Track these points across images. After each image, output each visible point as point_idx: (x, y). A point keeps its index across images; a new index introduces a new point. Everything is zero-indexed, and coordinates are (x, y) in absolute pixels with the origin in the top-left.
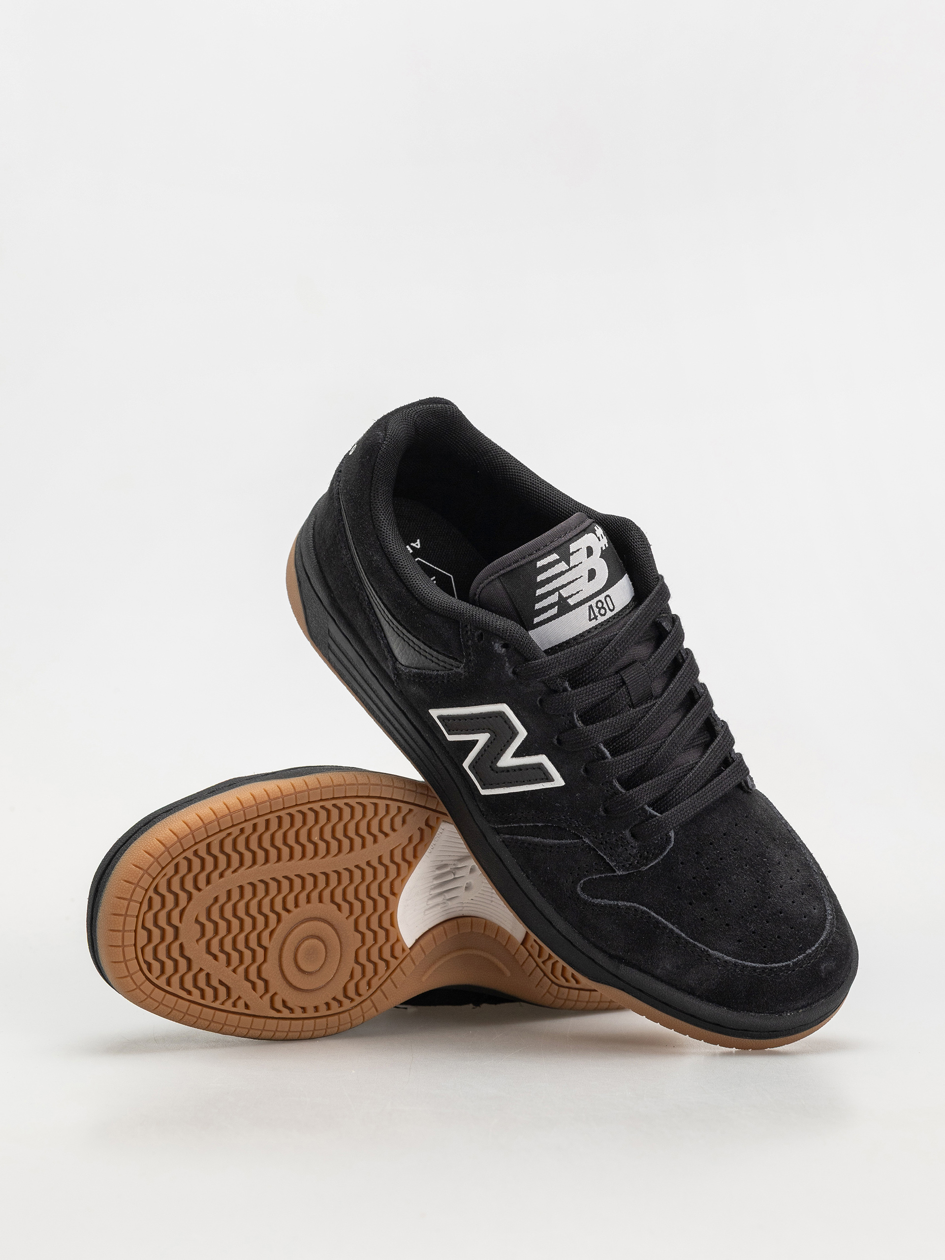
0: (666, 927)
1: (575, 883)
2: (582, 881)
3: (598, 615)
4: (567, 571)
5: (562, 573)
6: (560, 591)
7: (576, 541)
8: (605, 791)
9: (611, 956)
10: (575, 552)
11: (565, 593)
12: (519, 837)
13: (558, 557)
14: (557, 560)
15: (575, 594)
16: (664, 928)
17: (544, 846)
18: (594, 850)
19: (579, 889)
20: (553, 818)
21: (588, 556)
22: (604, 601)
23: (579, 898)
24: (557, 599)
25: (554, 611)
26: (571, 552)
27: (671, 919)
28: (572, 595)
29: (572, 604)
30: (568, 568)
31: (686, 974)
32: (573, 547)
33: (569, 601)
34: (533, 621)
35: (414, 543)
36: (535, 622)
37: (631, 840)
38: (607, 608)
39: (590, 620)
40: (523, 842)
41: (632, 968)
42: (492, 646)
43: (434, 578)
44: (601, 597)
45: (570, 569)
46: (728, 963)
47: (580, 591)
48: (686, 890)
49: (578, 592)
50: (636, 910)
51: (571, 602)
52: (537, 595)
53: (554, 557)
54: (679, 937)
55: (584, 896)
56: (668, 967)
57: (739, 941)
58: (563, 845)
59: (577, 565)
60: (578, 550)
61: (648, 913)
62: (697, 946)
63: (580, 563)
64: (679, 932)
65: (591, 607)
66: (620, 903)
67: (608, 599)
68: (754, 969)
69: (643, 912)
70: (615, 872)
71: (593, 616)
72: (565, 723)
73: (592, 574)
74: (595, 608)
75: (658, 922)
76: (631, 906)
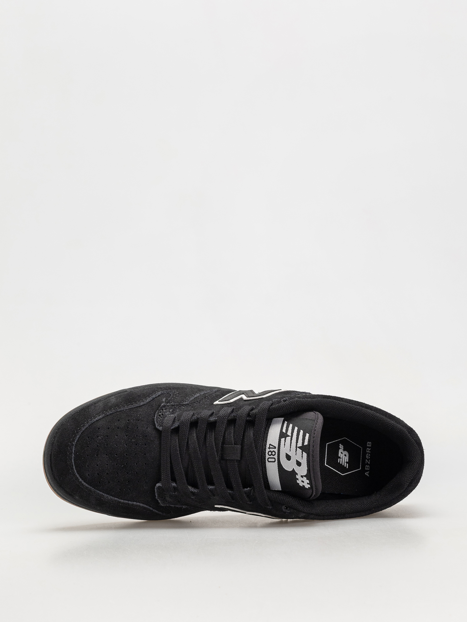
3: (270, 450)
4: (297, 445)
5: (297, 442)
7: (307, 459)
10: (302, 454)
13: (305, 445)
21: (297, 461)
24: (288, 434)
25: (284, 431)
26: (303, 452)
28: (285, 442)
30: (298, 446)
32: (305, 455)
34: (286, 421)
35: (369, 473)
38: (270, 457)
39: (270, 445)
43: (347, 467)
44: (276, 457)
51: (283, 440)
60: (302, 457)
63: (296, 453)
65: (275, 448)
71: (271, 447)
73: (288, 457)
74: (273, 450)
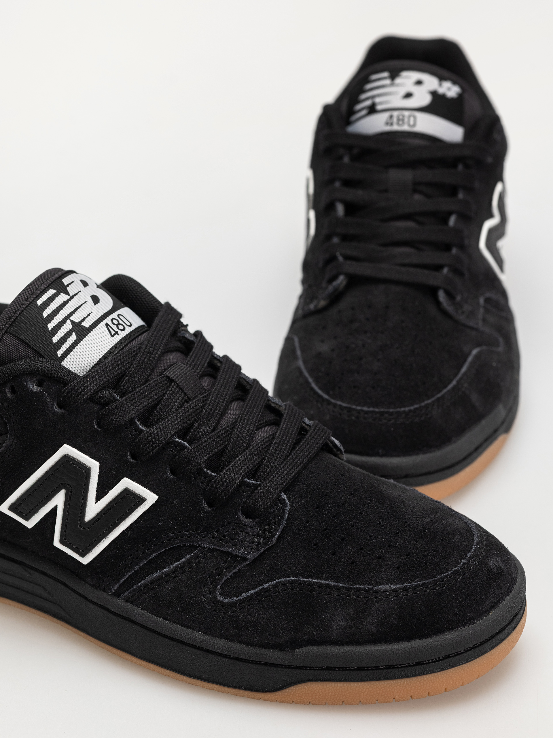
0: (320, 585)
1: (212, 592)
2: (219, 587)
3: (118, 331)
4: (69, 300)
5: (65, 303)
6: (71, 318)
8: (200, 483)
9: (281, 648)
10: (70, 284)
11: (76, 318)
12: (140, 584)
13: (55, 291)
14: (55, 293)
15: (86, 317)
16: (320, 587)
17: (167, 575)
18: (217, 550)
19: (219, 596)
20: (163, 542)
21: (85, 286)
22: (118, 318)
23: (223, 604)
24: (71, 326)
26: (65, 285)
27: (323, 576)
28: (83, 319)
29: (87, 326)
30: (70, 297)
31: (362, 621)
33: (83, 324)
34: (57, 355)
36: (59, 355)
37: (247, 521)
38: (124, 325)
40: (145, 585)
41: (307, 646)
42: (26, 387)
44: (114, 316)
45: (72, 298)
46: (397, 591)
47: (90, 314)
48: (323, 543)
49: (89, 315)
50: (284, 584)
52: (50, 329)
53: (51, 292)
54: (338, 588)
55: (227, 600)
56: (341, 624)
57: (398, 568)
58: (184, 563)
59: (77, 294)
61: (298, 581)
62: (360, 588)
63: (79, 292)
64: (336, 584)
66: (265, 586)
67: (121, 317)
68: (426, 585)
69: (292, 582)
70: (245, 559)
72: (132, 435)
73: (95, 299)
74: (112, 326)
75: (311, 584)
76: (277, 583)
